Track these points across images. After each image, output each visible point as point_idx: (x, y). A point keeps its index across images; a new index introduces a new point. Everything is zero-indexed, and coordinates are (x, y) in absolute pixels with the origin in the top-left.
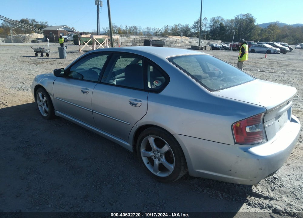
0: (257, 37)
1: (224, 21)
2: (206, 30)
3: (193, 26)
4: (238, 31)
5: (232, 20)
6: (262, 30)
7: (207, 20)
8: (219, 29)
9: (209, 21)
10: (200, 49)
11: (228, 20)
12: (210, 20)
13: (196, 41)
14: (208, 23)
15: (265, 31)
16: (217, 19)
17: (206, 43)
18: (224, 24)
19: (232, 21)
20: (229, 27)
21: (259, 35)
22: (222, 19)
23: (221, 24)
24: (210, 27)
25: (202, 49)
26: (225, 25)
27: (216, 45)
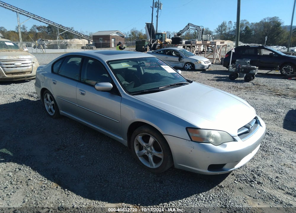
3: (216, 29)
5: (257, 23)
7: (232, 24)
8: (245, 33)
14: (232, 26)
16: (242, 23)
18: (250, 28)
20: (254, 30)
22: (247, 23)
23: (247, 28)
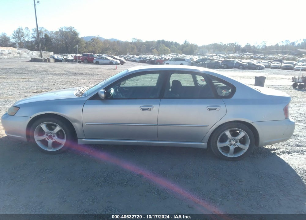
0: (84, 49)
1: (48, 32)
2: (30, 40)
3: (12, 35)
4: (65, 43)
6: (86, 43)
7: (29, 30)
8: (44, 40)
9: (31, 32)
10: (43, 61)
11: (52, 32)
12: (32, 30)
13: (26, 52)
14: (31, 33)
15: (90, 44)
16: (40, 30)
17: (37, 54)
18: (49, 35)
19: (57, 33)
20: (54, 39)
21: (85, 47)
22: (46, 31)
23: (46, 35)
24: (34, 37)
25: (45, 61)
26: (50, 37)
27: (58, 57)
